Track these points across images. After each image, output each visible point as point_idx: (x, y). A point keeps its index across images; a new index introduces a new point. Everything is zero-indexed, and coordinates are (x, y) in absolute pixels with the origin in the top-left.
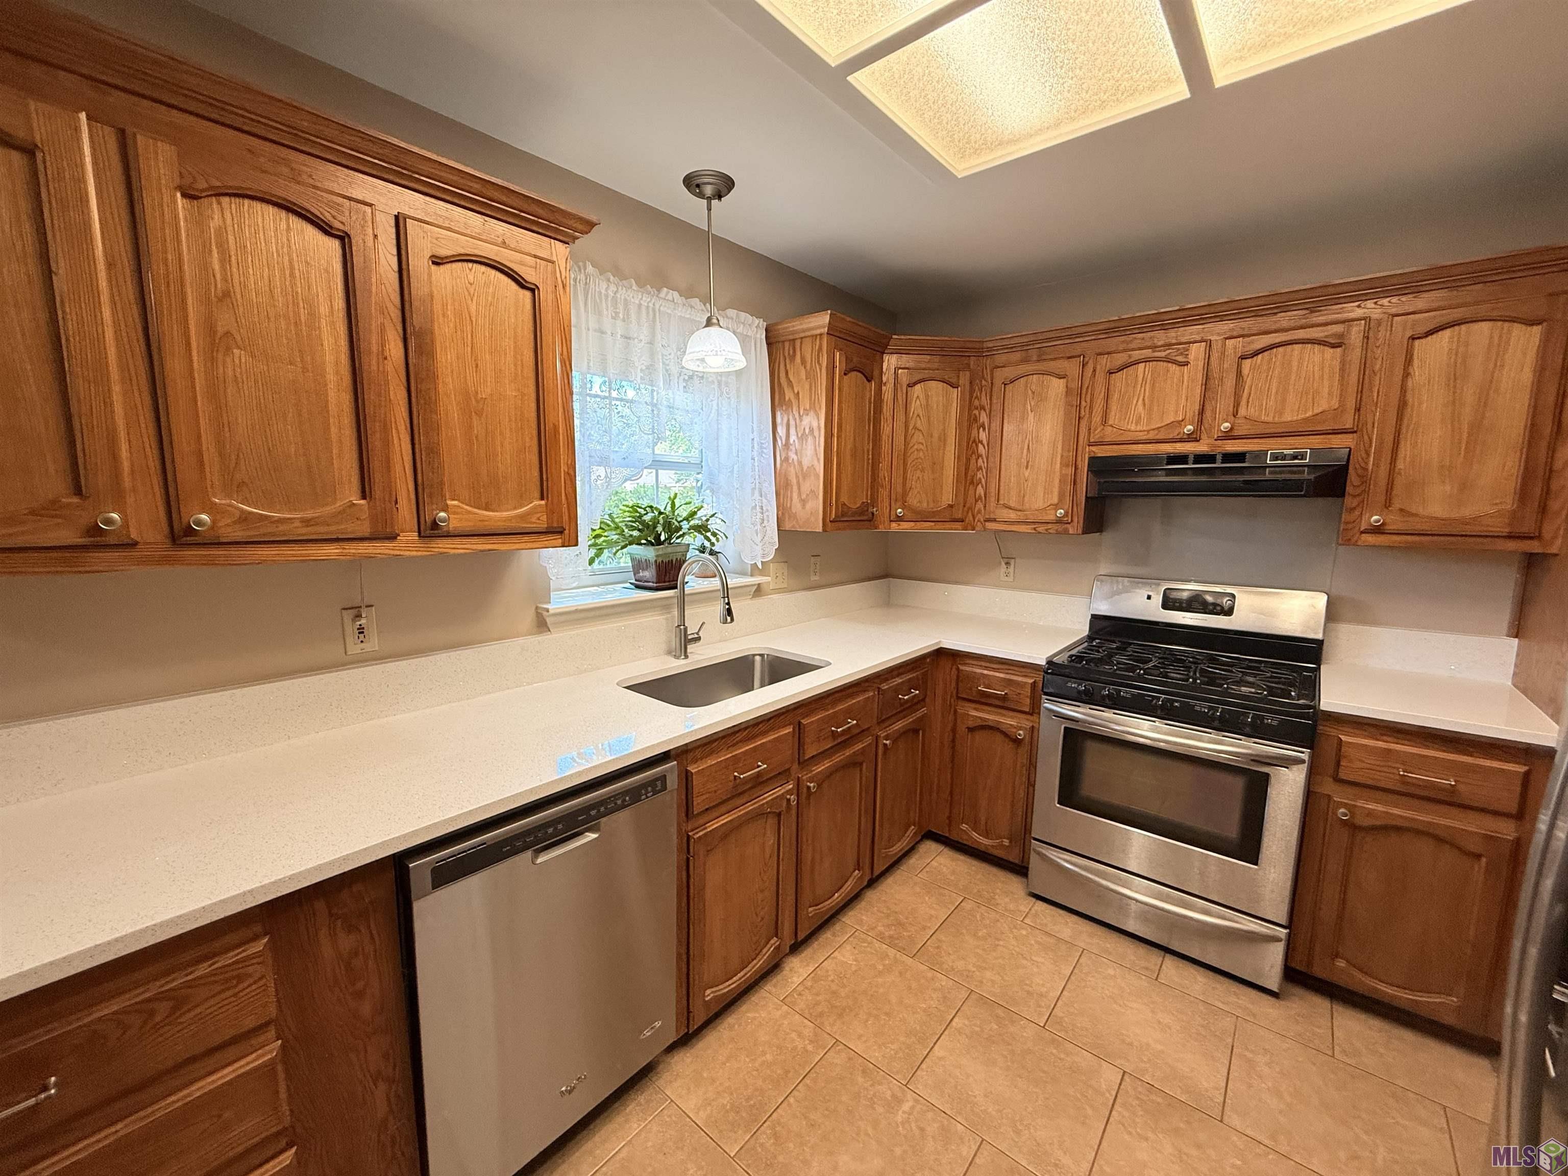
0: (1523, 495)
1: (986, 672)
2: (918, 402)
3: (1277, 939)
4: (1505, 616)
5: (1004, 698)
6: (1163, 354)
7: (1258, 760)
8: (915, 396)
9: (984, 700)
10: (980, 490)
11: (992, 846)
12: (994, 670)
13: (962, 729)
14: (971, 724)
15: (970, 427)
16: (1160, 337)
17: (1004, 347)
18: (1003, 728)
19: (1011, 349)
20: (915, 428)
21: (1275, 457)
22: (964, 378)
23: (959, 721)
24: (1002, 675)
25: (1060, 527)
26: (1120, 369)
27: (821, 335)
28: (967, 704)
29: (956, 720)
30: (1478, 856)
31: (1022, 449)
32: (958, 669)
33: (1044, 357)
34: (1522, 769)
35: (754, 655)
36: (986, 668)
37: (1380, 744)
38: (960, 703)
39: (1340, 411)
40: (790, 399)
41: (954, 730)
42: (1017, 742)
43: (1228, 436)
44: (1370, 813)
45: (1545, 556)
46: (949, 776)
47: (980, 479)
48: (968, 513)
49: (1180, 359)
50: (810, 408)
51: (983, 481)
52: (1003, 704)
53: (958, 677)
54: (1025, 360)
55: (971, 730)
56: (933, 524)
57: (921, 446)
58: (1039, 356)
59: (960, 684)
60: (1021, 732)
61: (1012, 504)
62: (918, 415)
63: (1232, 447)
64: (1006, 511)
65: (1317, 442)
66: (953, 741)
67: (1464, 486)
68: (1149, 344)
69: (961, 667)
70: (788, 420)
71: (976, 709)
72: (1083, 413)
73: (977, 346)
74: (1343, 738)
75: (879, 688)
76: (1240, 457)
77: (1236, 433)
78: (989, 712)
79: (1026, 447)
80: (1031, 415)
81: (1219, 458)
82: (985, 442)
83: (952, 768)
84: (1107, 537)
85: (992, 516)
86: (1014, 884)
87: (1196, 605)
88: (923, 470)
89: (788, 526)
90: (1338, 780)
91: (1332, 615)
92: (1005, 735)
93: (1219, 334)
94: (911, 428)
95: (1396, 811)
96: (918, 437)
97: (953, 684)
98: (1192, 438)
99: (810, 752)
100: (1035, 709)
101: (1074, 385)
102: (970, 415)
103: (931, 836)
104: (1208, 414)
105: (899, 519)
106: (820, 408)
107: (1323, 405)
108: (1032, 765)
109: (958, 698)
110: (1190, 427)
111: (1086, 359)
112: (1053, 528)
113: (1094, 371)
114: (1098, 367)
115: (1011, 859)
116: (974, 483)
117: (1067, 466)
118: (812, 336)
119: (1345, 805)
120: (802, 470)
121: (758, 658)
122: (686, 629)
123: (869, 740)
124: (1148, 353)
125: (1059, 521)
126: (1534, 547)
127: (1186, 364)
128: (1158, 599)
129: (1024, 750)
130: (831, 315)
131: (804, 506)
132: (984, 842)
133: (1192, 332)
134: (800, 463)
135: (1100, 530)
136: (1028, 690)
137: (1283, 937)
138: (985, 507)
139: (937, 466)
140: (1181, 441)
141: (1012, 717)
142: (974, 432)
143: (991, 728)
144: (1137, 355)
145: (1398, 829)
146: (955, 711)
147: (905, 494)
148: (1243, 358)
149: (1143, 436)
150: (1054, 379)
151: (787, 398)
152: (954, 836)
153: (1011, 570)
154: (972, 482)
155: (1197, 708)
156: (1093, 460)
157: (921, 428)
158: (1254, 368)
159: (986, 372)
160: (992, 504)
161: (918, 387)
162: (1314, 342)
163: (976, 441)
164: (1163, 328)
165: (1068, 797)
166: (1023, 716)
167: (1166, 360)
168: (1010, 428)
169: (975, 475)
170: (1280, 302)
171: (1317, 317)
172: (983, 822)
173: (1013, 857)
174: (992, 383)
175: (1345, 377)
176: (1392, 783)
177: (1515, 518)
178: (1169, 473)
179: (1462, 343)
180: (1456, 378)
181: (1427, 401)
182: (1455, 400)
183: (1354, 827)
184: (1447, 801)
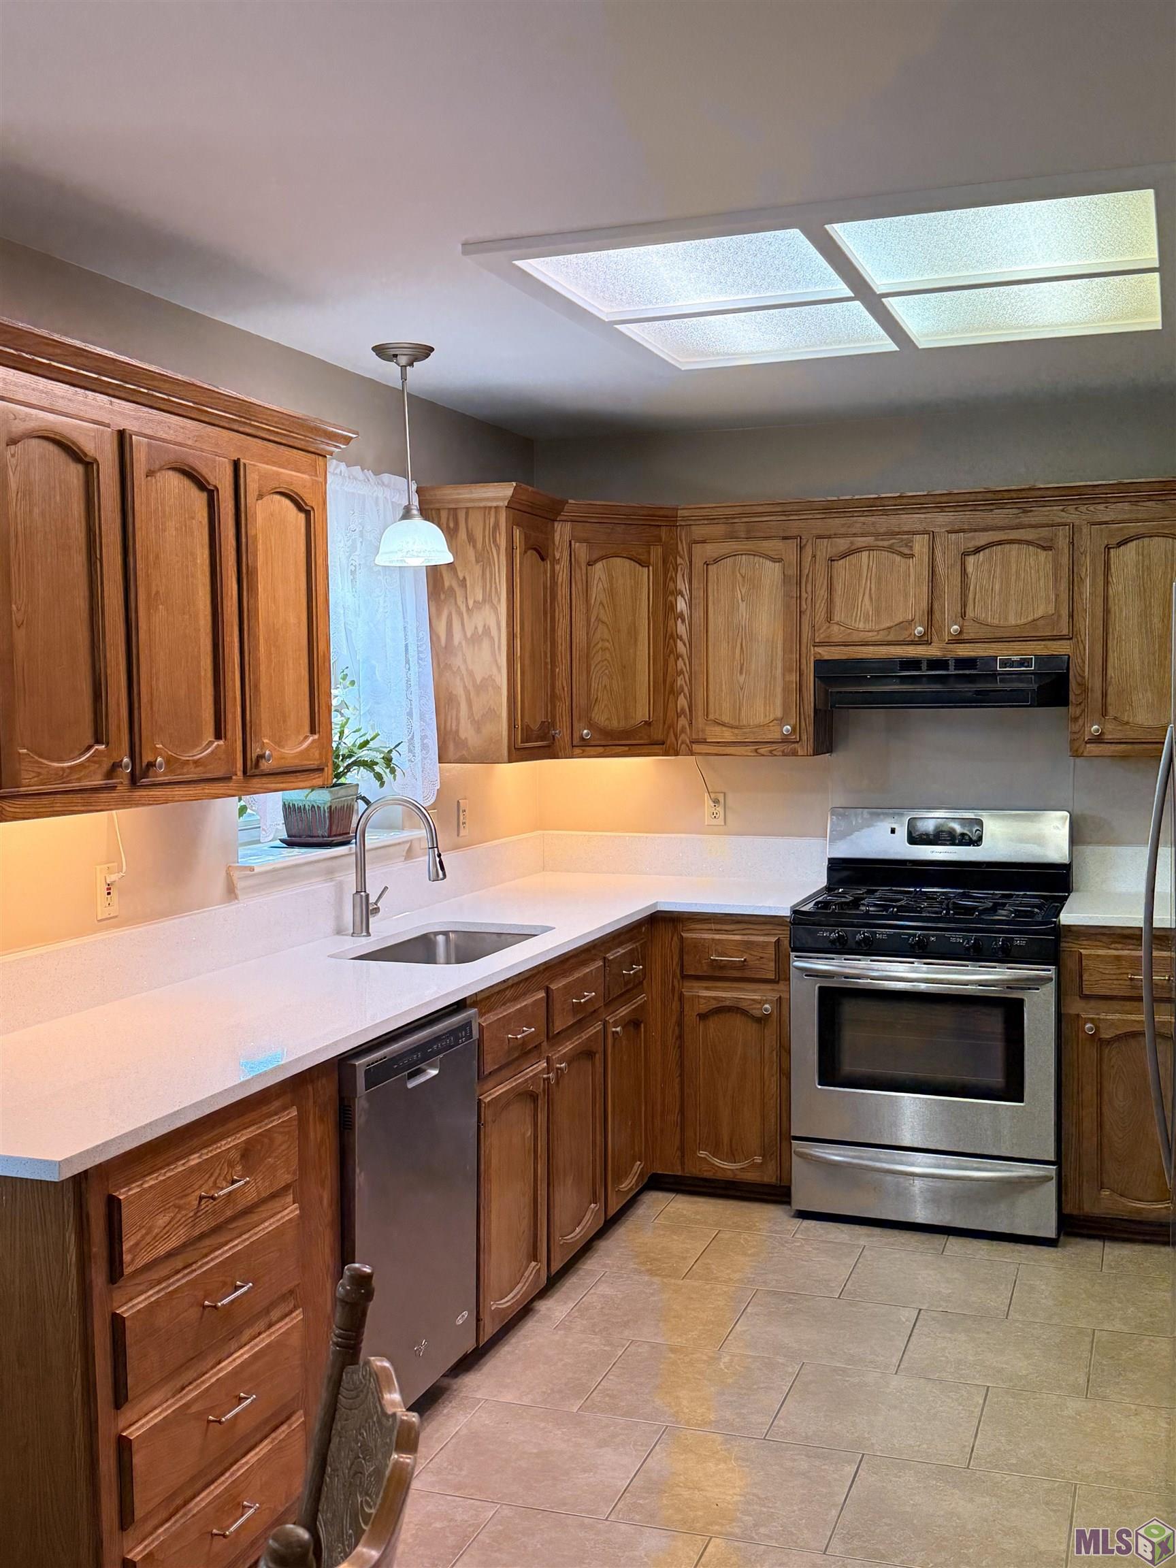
1: (717, 937)
2: (600, 585)
3: (1047, 1179)
5: (743, 965)
6: (886, 543)
7: (1010, 985)
8: (597, 577)
9: (718, 974)
10: (682, 702)
11: (742, 1171)
12: (727, 932)
13: (690, 1018)
14: (703, 1008)
15: (666, 617)
16: (882, 523)
17: (706, 518)
18: (743, 1005)
19: (712, 520)
20: (598, 619)
21: (1004, 663)
22: (656, 553)
23: (686, 1008)
24: (741, 937)
25: (787, 748)
26: (844, 556)
27: (496, 508)
28: (696, 984)
29: (682, 1007)
31: (734, 648)
32: (681, 939)
33: (753, 534)
35: (435, 933)
36: (718, 931)
37: (1113, 953)
38: (687, 984)
39: (1052, 619)
41: (680, 1024)
42: (762, 1020)
43: (958, 640)
44: (1112, 1024)
46: (677, 1087)
47: (682, 687)
48: (668, 733)
49: (906, 551)
51: (686, 689)
52: (740, 975)
53: (681, 951)
54: (732, 537)
55: (703, 1017)
56: (627, 748)
57: (607, 644)
58: (748, 531)
59: (685, 957)
60: (767, 1006)
61: (726, 720)
62: (601, 603)
63: (964, 651)
64: (718, 729)
65: (1039, 648)
66: (680, 1037)
68: (873, 530)
69: (684, 935)
71: (707, 988)
72: (804, 606)
73: (669, 513)
74: (1081, 951)
75: (605, 958)
76: (972, 662)
77: (965, 636)
78: (724, 989)
79: (738, 647)
80: (742, 606)
81: (952, 664)
82: (685, 637)
83: (681, 1075)
84: (837, 759)
85: (701, 736)
86: (776, 1213)
87: (943, 836)
88: (610, 676)
90: (1082, 996)
91: (1075, 838)
92: (748, 1014)
93: (940, 526)
94: (593, 620)
95: (1128, 1017)
96: (602, 632)
97: (676, 959)
98: (924, 640)
99: (558, 1026)
100: (782, 975)
101: (792, 571)
102: (665, 600)
104: (937, 615)
105: (584, 743)
107: (1042, 609)
108: (784, 1048)
109: (684, 977)
110: (920, 629)
111: (804, 542)
112: (779, 749)
113: (814, 556)
114: (818, 553)
115: (766, 1180)
116: (674, 692)
117: (790, 671)
118: (485, 508)
119: (1092, 1020)
120: (474, 681)
121: (441, 938)
122: (367, 896)
123: (598, 1026)
124: (871, 540)
125: (785, 740)
127: (912, 556)
128: (902, 832)
129: (771, 1032)
130: (515, 488)
131: (478, 731)
132: (727, 1167)
133: (910, 521)
134: (471, 674)
135: (830, 750)
136: (771, 951)
137: (1054, 1174)
138: (690, 723)
139: (626, 670)
140: (912, 643)
141: (754, 991)
142: (672, 622)
143: (730, 1010)
144: (861, 541)
146: (681, 996)
147: (589, 709)
148: (966, 554)
149: (873, 637)
150: (768, 563)
151: (447, 584)
152: (692, 1170)
153: (720, 808)
154: (672, 691)
155: (953, 940)
156: (820, 664)
157: (604, 619)
158: (977, 566)
159: (683, 547)
160: (700, 721)
161: (599, 565)
162: (1028, 543)
163: (674, 637)
164: (885, 513)
165: (830, 1073)
166: (768, 987)
167: (891, 550)
168: (717, 621)
169: (675, 681)
170: (994, 499)
171: (1025, 519)
172: (726, 1140)
173: (769, 1176)
174: (691, 562)
175: (1056, 580)
176: (1124, 990)
178: (903, 680)
179: (1145, 557)
180: (1145, 589)
181: (1125, 610)
182: (1146, 611)
183: (1100, 1041)
184: (1166, 997)
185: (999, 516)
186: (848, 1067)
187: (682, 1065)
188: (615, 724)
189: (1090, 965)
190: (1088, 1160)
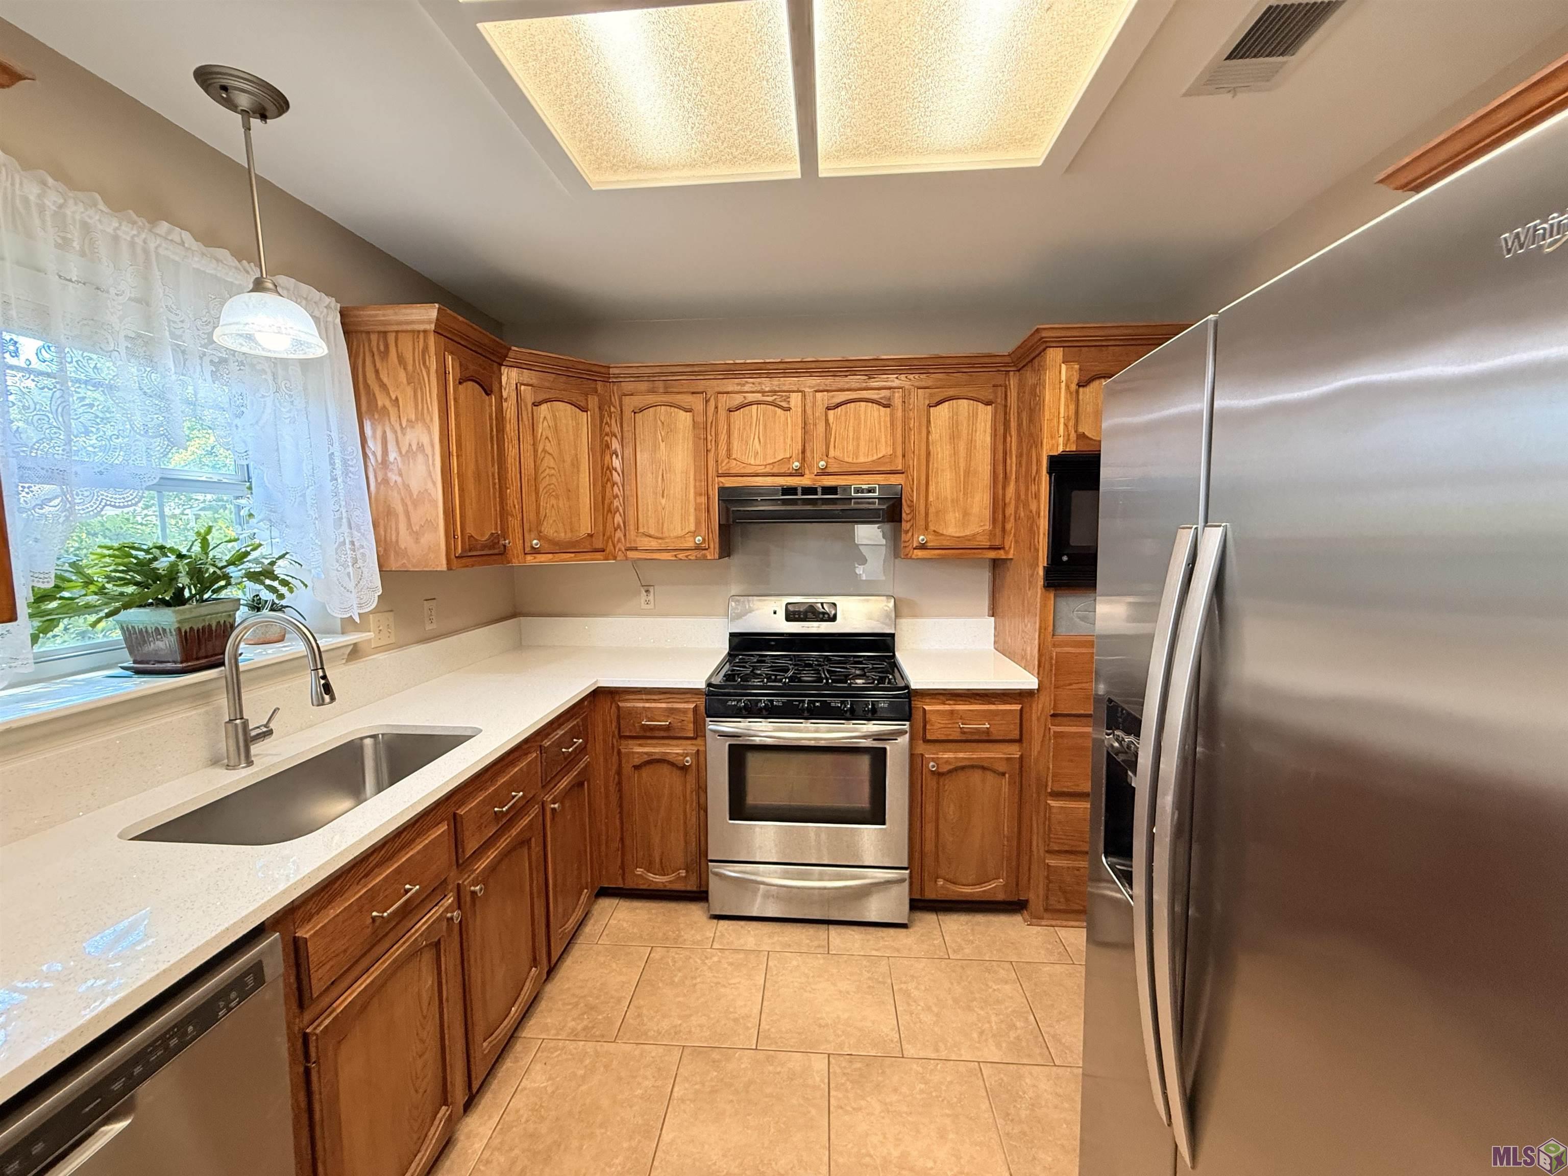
0: (994, 521)
1: (647, 705)
2: (545, 423)
3: (902, 881)
4: (985, 604)
5: (668, 728)
6: (770, 399)
7: (878, 737)
8: (542, 416)
9: (648, 734)
10: (618, 519)
11: (670, 882)
12: (655, 701)
13: (627, 769)
14: (637, 761)
15: (603, 453)
16: (767, 384)
17: (632, 376)
18: (670, 758)
19: (638, 378)
20: (544, 451)
21: (858, 491)
22: (593, 402)
23: (624, 761)
24: (664, 705)
25: (699, 554)
26: (738, 409)
27: (425, 332)
28: (630, 742)
29: (620, 761)
30: (1003, 774)
31: (657, 478)
32: (618, 707)
33: (670, 390)
34: (1018, 707)
35: (362, 739)
36: (647, 701)
37: (947, 707)
38: (624, 742)
39: (893, 455)
40: (384, 407)
41: (619, 773)
42: (684, 769)
43: (824, 473)
44: (947, 762)
45: (1005, 561)
46: (618, 822)
47: (617, 507)
48: (607, 542)
49: (784, 404)
50: (417, 419)
51: (621, 510)
52: (667, 734)
53: (618, 717)
54: (653, 391)
55: (637, 767)
56: (572, 555)
57: (553, 471)
58: (666, 388)
59: (622, 721)
60: (688, 758)
61: (652, 532)
62: (547, 438)
63: (828, 481)
64: (647, 539)
65: (881, 479)
66: (619, 783)
67: (966, 514)
68: (759, 389)
69: (621, 704)
70: (384, 432)
71: (640, 745)
72: (709, 447)
73: (603, 370)
74: (927, 708)
75: (541, 746)
76: (832, 490)
77: (829, 470)
78: (654, 746)
79: (660, 477)
80: (663, 445)
81: (819, 490)
82: (619, 470)
83: (621, 813)
84: (736, 560)
85: (633, 545)
86: (695, 912)
87: (810, 615)
88: (557, 497)
89: (394, 564)
90: (926, 741)
91: (898, 612)
92: (672, 764)
93: (809, 387)
94: (540, 450)
95: (961, 755)
96: (548, 462)
97: (614, 724)
98: (799, 473)
99: (471, 846)
100: (700, 732)
101: (700, 419)
102: (601, 441)
103: (604, 892)
104: (808, 454)
105: (535, 551)
106: (432, 420)
107: (884, 450)
108: (702, 788)
109: (621, 737)
110: (797, 464)
111: (709, 396)
112: (693, 555)
113: (716, 408)
114: (720, 405)
115: (689, 888)
116: (611, 511)
117: (701, 495)
118: (413, 331)
119: (933, 760)
120: (411, 495)
121: (368, 742)
122: (245, 724)
123: (536, 809)
124: (759, 397)
125: (698, 548)
126: (1001, 554)
127: (789, 409)
128: (782, 614)
129: (691, 778)
130: (439, 309)
131: (417, 541)
132: (659, 880)
133: (789, 382)
134: (407, 487)
135: (729, 556)
136: (690, 715)
137: (907, 877)
138: (625, 535)
139: (571, 493)
140: (791, 475)
141: (677, 746)
142: (607, 458)
143: (658, 761)
144: (751, 397)
145: (963, 768)
146: (619, 752)
147: (539, 523)
148: (828, 409)
149: (761, 470)
150: (681, 412)
151: (380, 404)
152: (630, 884)
153: (651, 597)
154: (609, 511)
155: (833, 704)
156: (722, 490)
157: (551, 451)
158: (837, 418)
159: (615, 400)
160: (632, 533)
161: (544, 407)
162: (873, 401)
163: (611, 469)
164: (769, 376)
165: (738, 811)
166: (689, 742)
167: (773, 404)
168: (643, 457)
169: (612, 503)
170: (848, 368)
171: (872, 383)
172: (657, 860)
173: (692, 886)
174: (621, 410)
175: (894, 430)
176: (956, 735)
177: (992, 534)
178: (785, 502)
179: (955, 414)
180: (954, 437)
181: (942, 452)
182: (955, 453)
183: (938, 774)
184: (986, 739)
185: (854, 381)
186: (749, 805)
187: (621, 806)
189: (931, 718)
190: (929, 861)
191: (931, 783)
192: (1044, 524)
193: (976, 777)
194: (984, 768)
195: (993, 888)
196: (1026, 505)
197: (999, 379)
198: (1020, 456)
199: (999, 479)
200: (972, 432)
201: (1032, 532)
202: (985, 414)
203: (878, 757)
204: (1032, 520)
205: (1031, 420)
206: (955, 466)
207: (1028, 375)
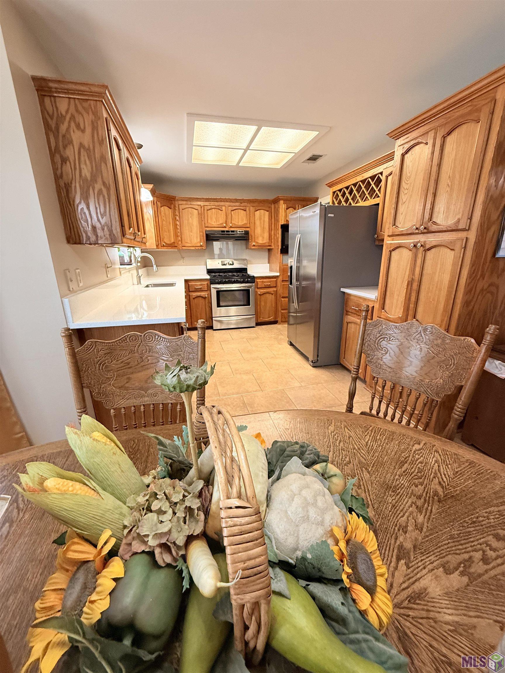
0: (269, 240)
5: (201, 288)
7: (248, 287)
8: (162, 210)
9: (197, 290)
10: (180, 238)
13: (192, 299)
14: (194, 297)
15: (175, 220)
16: (216, 203)
17: (181, 200)
19: (183, 200)
21: (239, 232)
22: (172, 207)
24: (200, 283)
26: (209, 210)
28: (192, 292)
30: (273, 294)
31: (189, 227)
33: (192, 204)
34: (275, 280)
36: (196, 282)
37: (262, 280)
38: (190, 293)
39: (247, 223)
41: (189, 300)
42: (205, 298)
43: (231, 227)
44: (262, 292)
45: (271, 249)
47: (179, 235)
48: (178, 244)
52: (200, 290)
53: (189, 286)
54: (187, 204)
55: (194, 299)
56: (171, 247)
57: (166, 225)
58: (190, 203)
59: (190, 288)
60: (207, 295)
61: (189, 242)
62: (164, 216)
63: (232, 229)
64: (187, 244)
65: (245, 229)
66: (190, 302)
67: (263, 238)
68: (214, 205)
69: (189, 283)
71: (194, 293)
72: (202, 219)
73: (174, 198)
74: (257, 280)
76: (233, 231)
78: (198, 293)
80: (190, 219)
81: (230, 231)
82: (179, 225)
83: (190, 310)
84: (208, 249)
85: (184, 245)
88: (167, 232)
90: (258, 288)
92: (202, 297)
93: (227, 205)
94: (162, 220)
95: (265, 290)
96: (164, 223)
97: (188, 288)
98: (225, 227)
100: (209, 289)
101: (200, 212)
102: (174, 217)
104: (227, 222)
105: (164, 246)
107: (245, 222)
108: (210, 301)
109: (189, 291)
110: (225, 225)
111: (202, 206)
112: (200, 248)
114: (205, 209)
117: (201, 232)
119: (259, 292)
122: (139, 276)
124: (214, 207)
125: (201, 246)
127: (222, 210)
128: (220, 263)
129: (207, 300)
130: (153, 185)
133: (222, 203)
136: (206, 285)
137: (255, 317)
139: (169, 231)
140: (223, 227)
141: (204, 293)
142: (176, 222)
143: (198, 297)
144: (213, 207)
145: (265, 293)
146: (189, 295)
147: (164, 239)
148: (231, 211)
149: (216, 226)
150: (195, 210)
152: (194, 326)
153: (184, 260)
154: (177, 236)
156: (206, 231)
157: (164, 220)
158: (233, 213)
159: (177, 206)
160: (183, 242)
162: (242, 209)
163: (176, 225)
164: (217, 201)
165: (219, 306)
166: (207, 291)
167: (218, 209)
168: (185, 222)
170: (236, 200)
171: (242, 205)
173: (209, 325)
174: (179, 209)
175: (247, 217)
176: (263, 286)
177: (269, 243)
178: (222, 234)
179: (260, 213)
180: (260, 219)
181: (258, 223)
182: (261, 223)
183: (260, 295)
184: (269, 287)
185: (237, 204)
186: (221, 304)
188: (168, 242)
189: (259, 283)
190: (259, 313)
191: (259, 296)
192: (280, 240)
193: (267, 295)
194: (269, 293)
195: (271, 318)
196: (276, 235)
197: (270, 205)
198: (275, 224)
199: (270, 230)
200: (264, 217)
201: (278, 242)
202: (267, 213)
203: (248, 291)
204: (278, 239)
205: (277, 216)
206: (261, 226)
207: (276, 204)
